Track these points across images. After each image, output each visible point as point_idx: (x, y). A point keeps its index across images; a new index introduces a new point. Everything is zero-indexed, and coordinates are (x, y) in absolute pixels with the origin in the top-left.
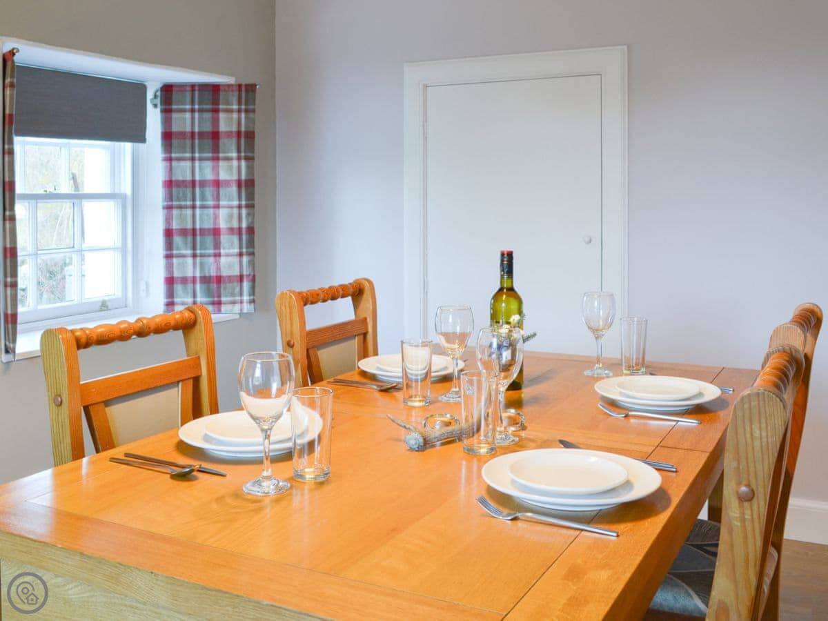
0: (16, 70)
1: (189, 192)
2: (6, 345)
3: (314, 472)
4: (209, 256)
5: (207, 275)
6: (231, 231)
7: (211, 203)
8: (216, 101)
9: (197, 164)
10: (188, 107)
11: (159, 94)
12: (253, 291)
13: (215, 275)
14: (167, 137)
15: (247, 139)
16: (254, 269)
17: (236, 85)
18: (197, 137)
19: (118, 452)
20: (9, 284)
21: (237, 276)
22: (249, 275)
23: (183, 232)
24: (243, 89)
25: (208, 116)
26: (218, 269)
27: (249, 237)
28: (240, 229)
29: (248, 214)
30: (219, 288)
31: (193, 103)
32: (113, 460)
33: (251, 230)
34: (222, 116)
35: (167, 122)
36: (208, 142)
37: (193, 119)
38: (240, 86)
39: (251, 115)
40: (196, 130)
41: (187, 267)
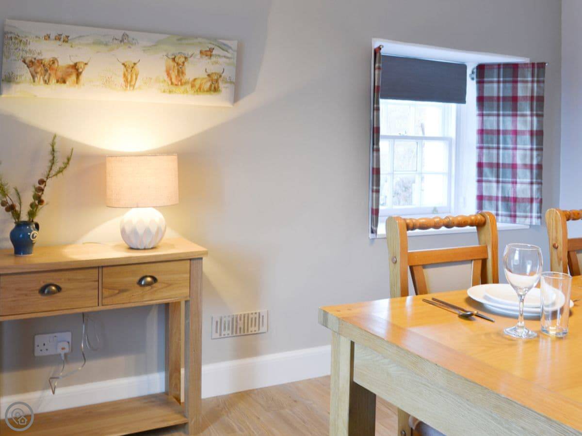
0: (381, 58)
1: (495, 137)
2: (372, 228)
3: (556, 330)
4: (508, 182)
5: (507, 196)
6: (525, 166)
7: (510, 146)
8: (515, 75)
9: (501, 118)
10: (495, 79)
11: (475, 70)
12: (540, 210)
13: (512, 196)
14: (481, 100)
15: (538, 102)
16: (541, 194)
17: (531, 64)
18: (501, 100)
19: (429, 297)
20: (374, 190)
21: (528, 198)
22: (538, 198)
23: (490, 165)
24: (536, 66)
25: (509, 85)
26: (515, 192)
27: (538, 171)
28: (531, 166)
29: (538, 155)
30: (515, 206)
31: (499, 77)
32: (424, 300)
33: (540, 167)
34: (520, 85)
35: (480, 89)
36: (510, 104)
37: (499, 88)
38: (533, 64)
39: (542, 85)
40: (501, 95)
41: (492, 189)
